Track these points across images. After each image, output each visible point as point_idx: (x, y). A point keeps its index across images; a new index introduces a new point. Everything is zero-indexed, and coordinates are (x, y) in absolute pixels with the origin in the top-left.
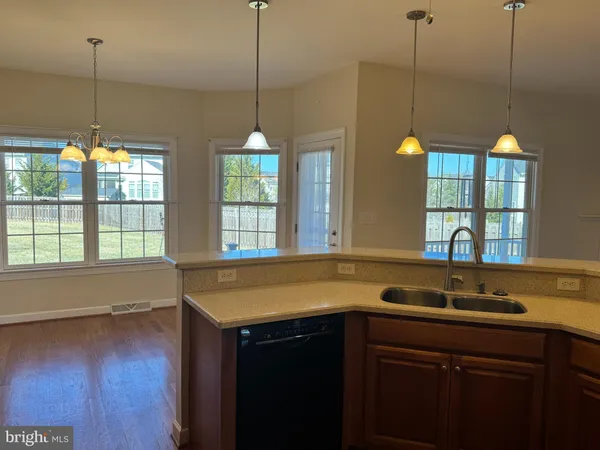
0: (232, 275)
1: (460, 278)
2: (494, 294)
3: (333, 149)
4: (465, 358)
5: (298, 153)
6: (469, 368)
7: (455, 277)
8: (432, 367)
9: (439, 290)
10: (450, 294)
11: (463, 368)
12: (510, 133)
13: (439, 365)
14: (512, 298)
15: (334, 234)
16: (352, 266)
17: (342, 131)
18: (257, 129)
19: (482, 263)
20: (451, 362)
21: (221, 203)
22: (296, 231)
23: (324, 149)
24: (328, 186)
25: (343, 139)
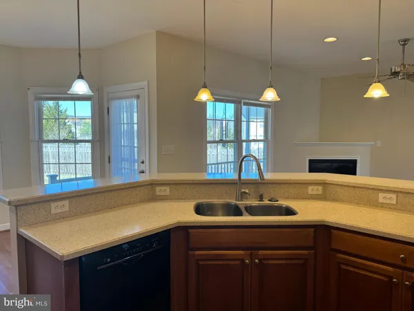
0: (65, 206)
1: (247, 191)
2: (269, 200)
3: (138, 97)
4: (261, 252)
5: (108, 100)
6: (264, 259)
7: (243, 190)
8: (238, 262)
9: (233, 202)
10: (242, 204)
11: (260, 260)
12: (272, 87)
13: (243, 260)
14: (284, 203)
15: (143, 162)
16: (168, 188)
17: (146, 83)
18: (81, 77)
19: (263, 180)
20: (252, 257)
21: (41, 141)
22: (109, 162)
23: (131, 97)
24: (136, 126)
25: (146, 89)
